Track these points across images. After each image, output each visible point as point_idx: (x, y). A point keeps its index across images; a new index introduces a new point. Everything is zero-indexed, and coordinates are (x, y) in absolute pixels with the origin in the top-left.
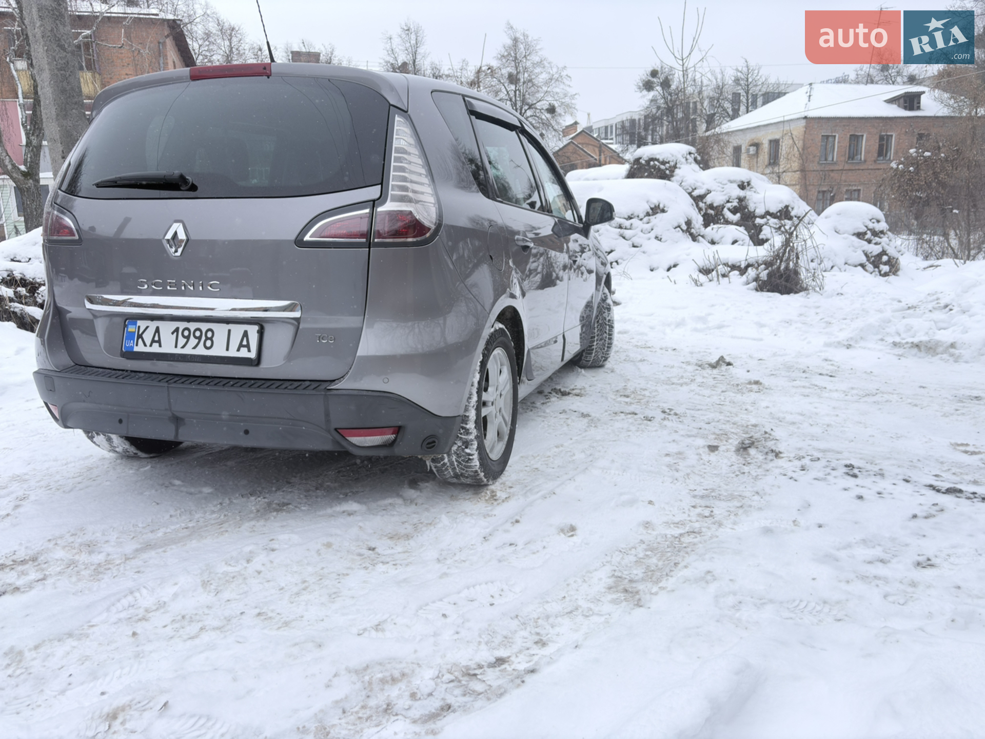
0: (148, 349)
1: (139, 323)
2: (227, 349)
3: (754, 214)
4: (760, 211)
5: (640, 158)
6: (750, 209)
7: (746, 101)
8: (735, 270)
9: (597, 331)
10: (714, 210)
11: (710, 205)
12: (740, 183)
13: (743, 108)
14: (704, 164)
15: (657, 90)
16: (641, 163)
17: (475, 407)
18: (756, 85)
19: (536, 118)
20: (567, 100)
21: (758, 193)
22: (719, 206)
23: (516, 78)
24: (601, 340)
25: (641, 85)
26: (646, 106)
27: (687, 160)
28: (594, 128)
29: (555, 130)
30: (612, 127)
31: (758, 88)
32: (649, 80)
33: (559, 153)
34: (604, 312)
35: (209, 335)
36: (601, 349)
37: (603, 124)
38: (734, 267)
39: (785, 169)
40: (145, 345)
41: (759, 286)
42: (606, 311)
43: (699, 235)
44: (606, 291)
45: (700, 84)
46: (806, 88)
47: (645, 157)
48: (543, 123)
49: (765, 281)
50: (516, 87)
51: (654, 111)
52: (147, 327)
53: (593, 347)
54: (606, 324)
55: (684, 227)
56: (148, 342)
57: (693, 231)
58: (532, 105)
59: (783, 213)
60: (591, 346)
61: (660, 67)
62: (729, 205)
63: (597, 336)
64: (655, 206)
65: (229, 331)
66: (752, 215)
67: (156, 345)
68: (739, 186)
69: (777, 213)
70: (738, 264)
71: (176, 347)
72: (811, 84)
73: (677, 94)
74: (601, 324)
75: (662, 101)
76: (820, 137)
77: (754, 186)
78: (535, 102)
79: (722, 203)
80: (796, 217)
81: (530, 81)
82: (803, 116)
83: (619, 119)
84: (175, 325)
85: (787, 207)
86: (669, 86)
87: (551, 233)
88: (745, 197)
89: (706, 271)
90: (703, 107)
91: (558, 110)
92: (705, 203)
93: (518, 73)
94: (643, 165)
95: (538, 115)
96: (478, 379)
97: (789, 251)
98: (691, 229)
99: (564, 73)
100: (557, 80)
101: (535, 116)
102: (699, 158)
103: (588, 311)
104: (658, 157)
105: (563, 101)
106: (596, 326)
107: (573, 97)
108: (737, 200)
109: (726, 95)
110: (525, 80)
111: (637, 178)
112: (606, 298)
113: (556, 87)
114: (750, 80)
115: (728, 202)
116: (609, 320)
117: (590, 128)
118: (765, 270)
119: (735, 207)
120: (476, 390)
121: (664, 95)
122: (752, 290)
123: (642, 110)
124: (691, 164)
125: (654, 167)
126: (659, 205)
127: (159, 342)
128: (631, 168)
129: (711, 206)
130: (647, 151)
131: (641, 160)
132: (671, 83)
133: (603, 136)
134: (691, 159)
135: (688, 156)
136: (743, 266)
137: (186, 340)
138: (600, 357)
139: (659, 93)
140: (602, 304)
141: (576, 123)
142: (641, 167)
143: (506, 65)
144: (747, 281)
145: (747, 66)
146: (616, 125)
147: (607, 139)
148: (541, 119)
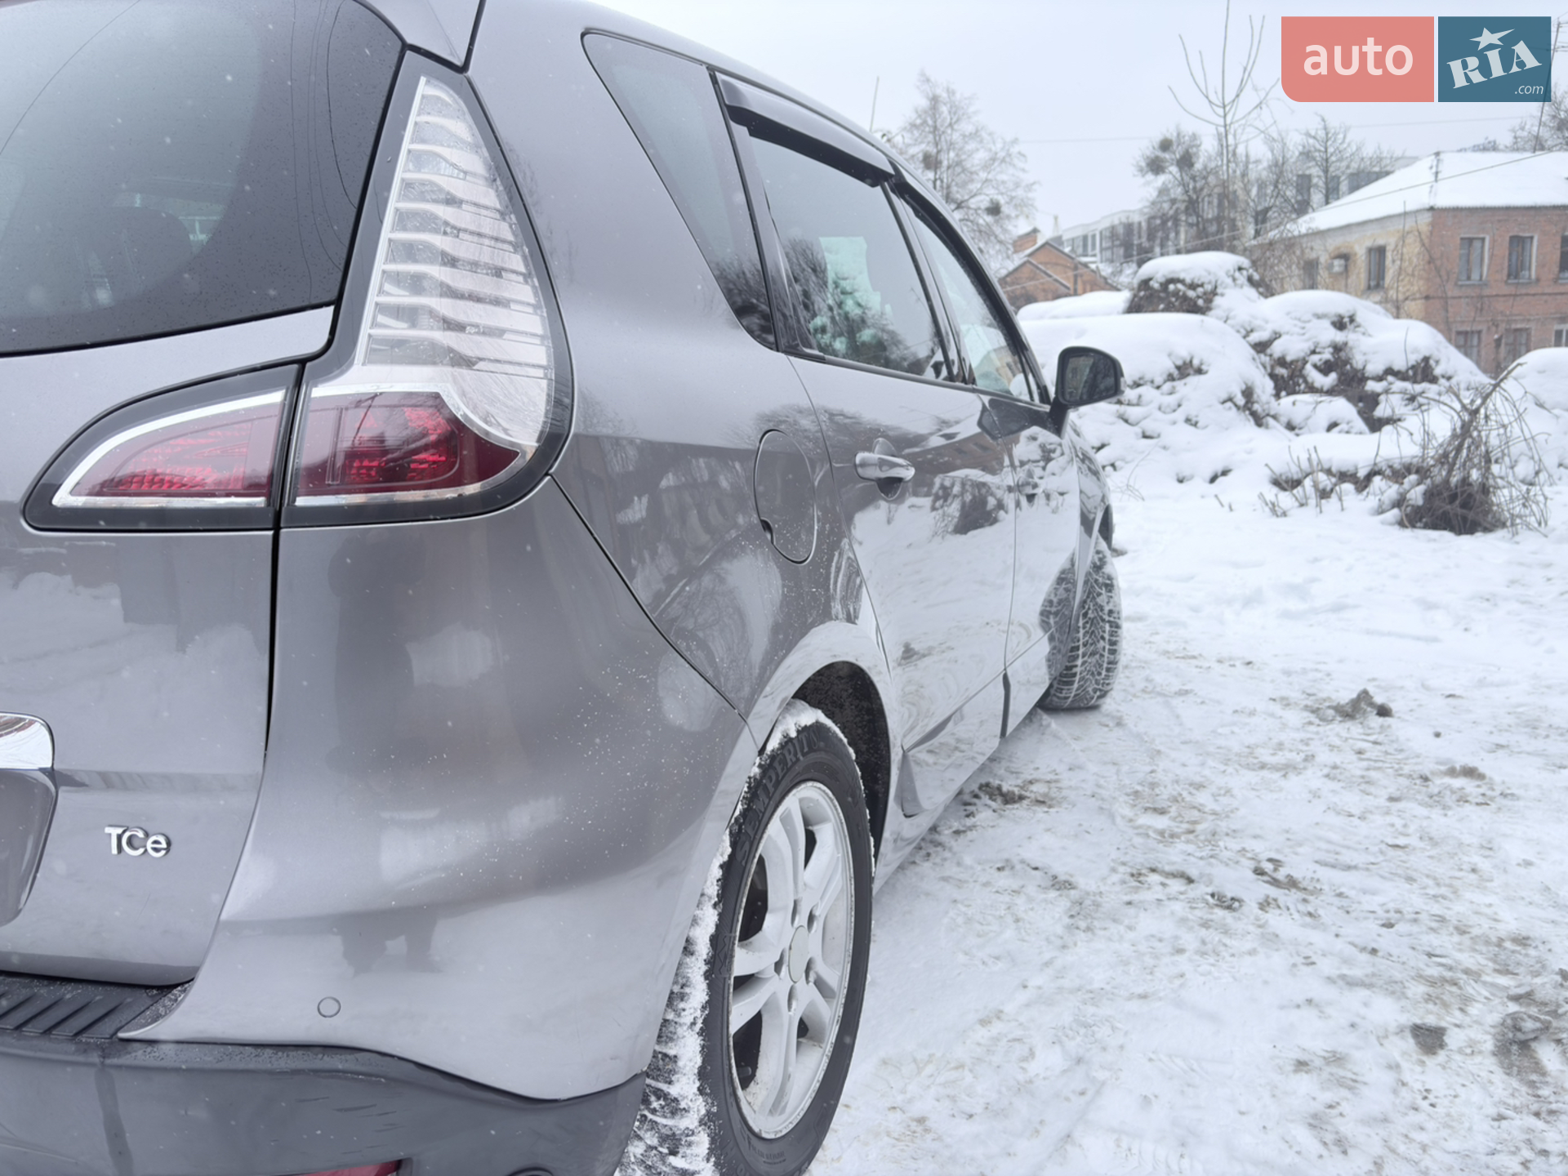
3: (1363, 374)
4: (1375, 367)
5: (1151, 279)
6: (1355, 365)
7: (1324, 186)
8: (1344, 482)
9: (1084, 635)
10: (1286, 368)
11: (1279, 359)
12: (1335, 319)
13: (1317, 197)
14: (1265, 287)
15: (1171, 173)
16: (1152, 288)
17: (699, 1025)
18: (1340, 160)
19: (969, 223)
20: (1020, 192)
21: (1370, 335)
22: (1297, 361)
23: (936, 158)
24: (1093, 654)
25: (1143, 164)
26: (1151, 199)
27: (1234, 280)
28: (1064, 238)
29: (1001, 242)
30: (1094, 237)
31: (1344, 164)
32: (1157, 158)
33: (1008, 279)
34: (1099, 594)
36: (1093, 674)
37: (1079, 233)
38: (1344, 477)
39: (1408, 294)
41: (1407, 515)
42: (1103, 591)
43: (1268, 415)
44: (1103, 545)
45: (1244, 159)
46: (1431, 160)
47: (1160, 277)
48: (980, 231)
49: (1419, 508)
50: (936, 173)
51: (1166, 206)
53: (1074, 670)
54: (1103, 620)
55: (1241, 401)
57: (1256, 407)
58: (962, 202)
59: (1420, 371)
60: (1069, 668)
61: (1175, 134)
62: (1315, 358)
63: (1085, 645)
64: (1185, 363)
66: (1359, 375)
68: (1334, 324)
69: (1407, 371)
70: (1352, 470)
72: (1437, 154)
73: (1205, 178)
74: (1092, 620)
75: (1180, 190)
76: (1459, 241)
77: (1363, 324)
78: (966, 197)
79: (1302, 355)
80: (1443, 377)
81: (959, 163)
82: (1427, 206)
83: (1106, 224)
85: (1426, 359)
86: (1191, 165)
87: (978, 430)
88: (1346, 344)
89: (1287, 484)
90: (1250, 197)
91: (1005, 209)
92: (1271, 355)
93: (939, 152)
94: (1156, 291)
95: (972, 218)
96: (712, 930)
97: (1469, 447)
98: (1253, 403)
99: (1015, 150)
100: (1003, 161)
101: (967, 220)
102: (1256, 277)
103: (1061, 591)
104: (1182, 276)
105: (1014, 194)
106: (1081, 624)
107: (1029, 187)
108: (1331, 350)
109: (1290, 176)
110: (951, 162)
111: (1146, 312)
112: (1103, 561)
113: (1001, 172)
114: (1331, 150)
115: (1313, 352)
116: (1111, 612)
117: (1059, 239)
118: (1419, 484)
119: (1327, 362)
120: (704, 968)
121: (1182, 179)
122: (1391, 524)
123: (1145, 207)
124: (1242, 287)
125: (1176, 293)
126: (1191, 362)
128: (1135, 296)
129: (1282, 362)
130: (1161, 266)
131: (1151, 283)
132: (1194, 160)
133: (1080, 250)
134: (1242, 278)
135: (1237, 274)
136: (1362, 474)
138: (1090, 689)
139: (1174, 176)
140: (1095, 576)
141: (1035, 231)
142: (1151, 295)
143: (919, 140)
144: (1380, 506)
145: (1325, 128)
146: (1101, 233)
147: (1086, 255)
148: (978, 224)
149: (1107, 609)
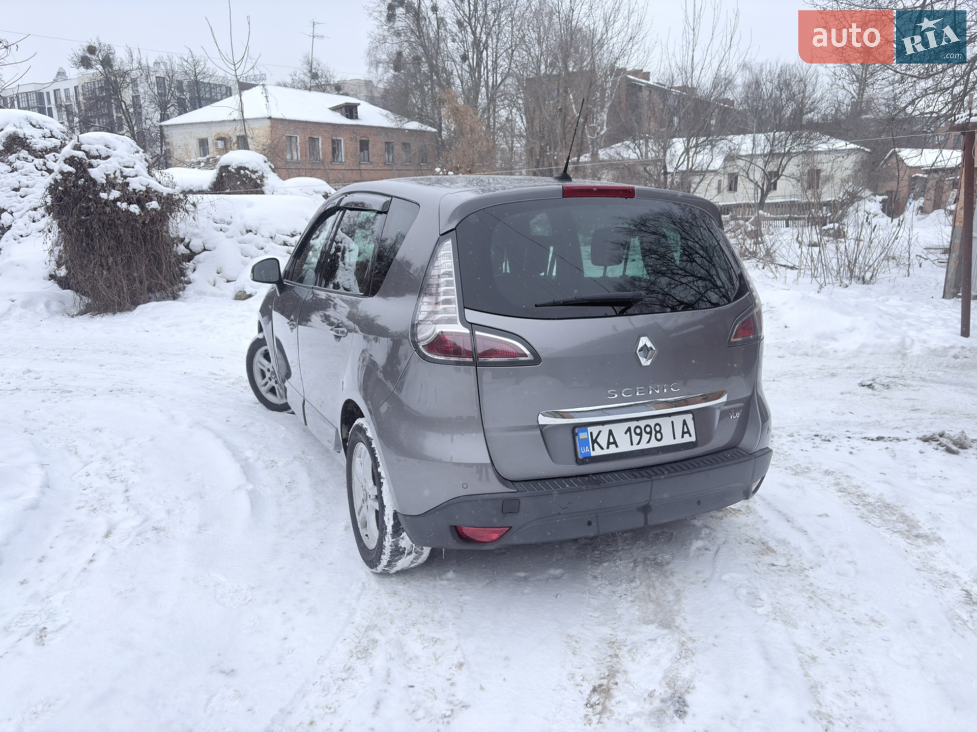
0: (606, 452)
1: (590, 429)
2: (674, 438)
15: (97, 69)
25: (77, 60)
32: (86, 57)
35: (658, 428)
40: (602, 448)
52: (600, 432)
56: (604, 445)
65: (672, 422)
67: (612, 447)
71: (632, 444)
76: (285, 137)
82: (268, 116)
84: (626, 425)
86: (111, 66)
114: (198, 71)
121: (106, 74)
124: (271, 173)
127: (615, 443)
137: (639, 437)
139: (99, 71)
145: (192, 57)
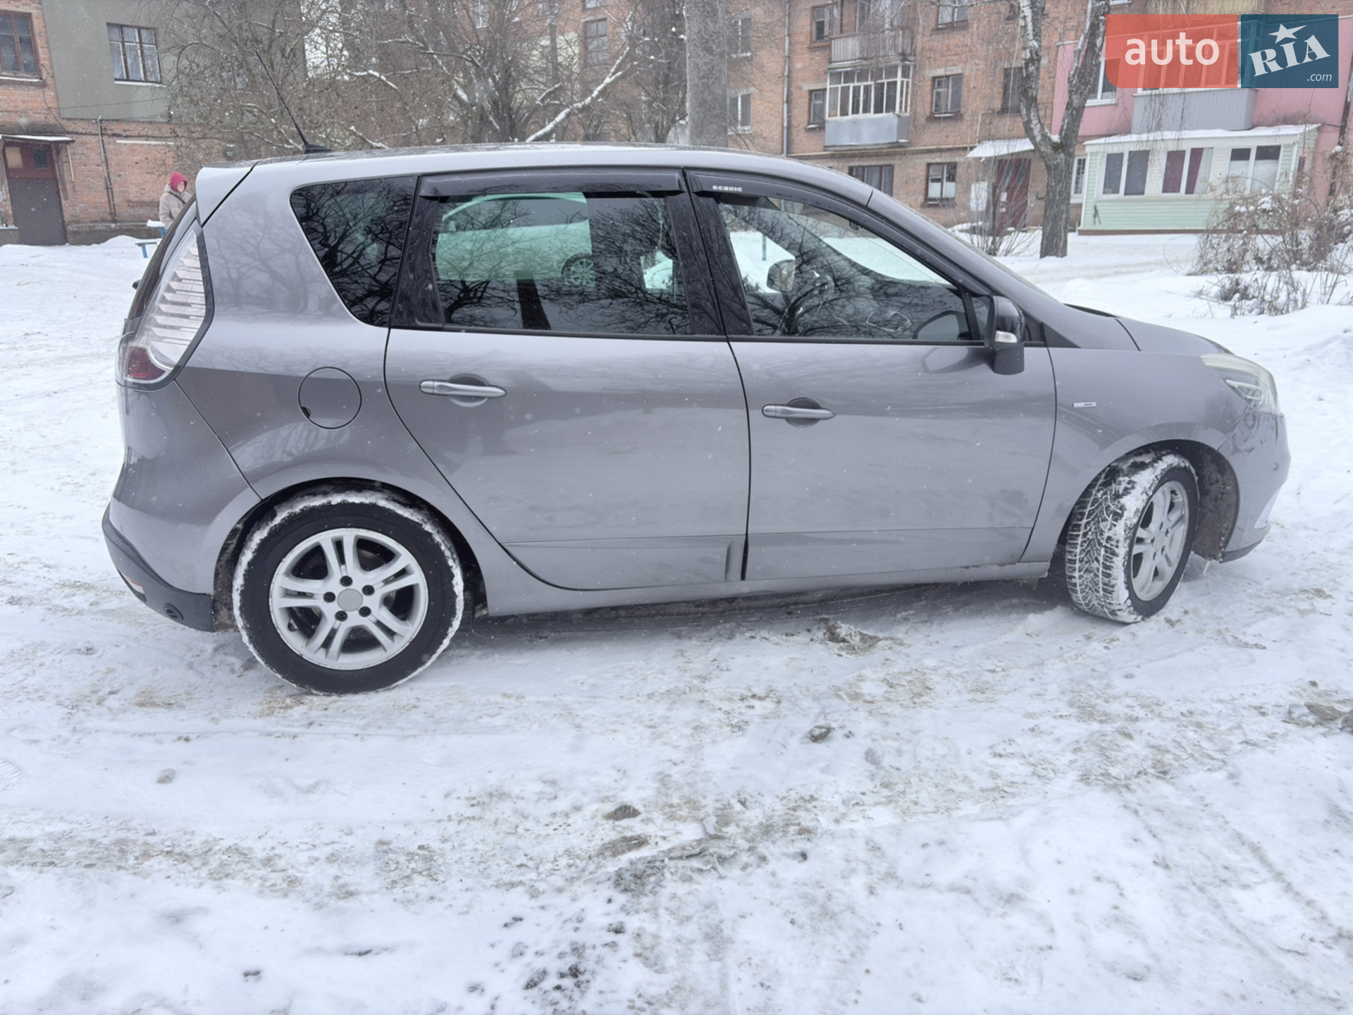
24: (1087, 571)
53: (1073, 580)
54: (1100, 544)
74: (1091, 541)
116: (1109, 538)
149: (1106, 535)
